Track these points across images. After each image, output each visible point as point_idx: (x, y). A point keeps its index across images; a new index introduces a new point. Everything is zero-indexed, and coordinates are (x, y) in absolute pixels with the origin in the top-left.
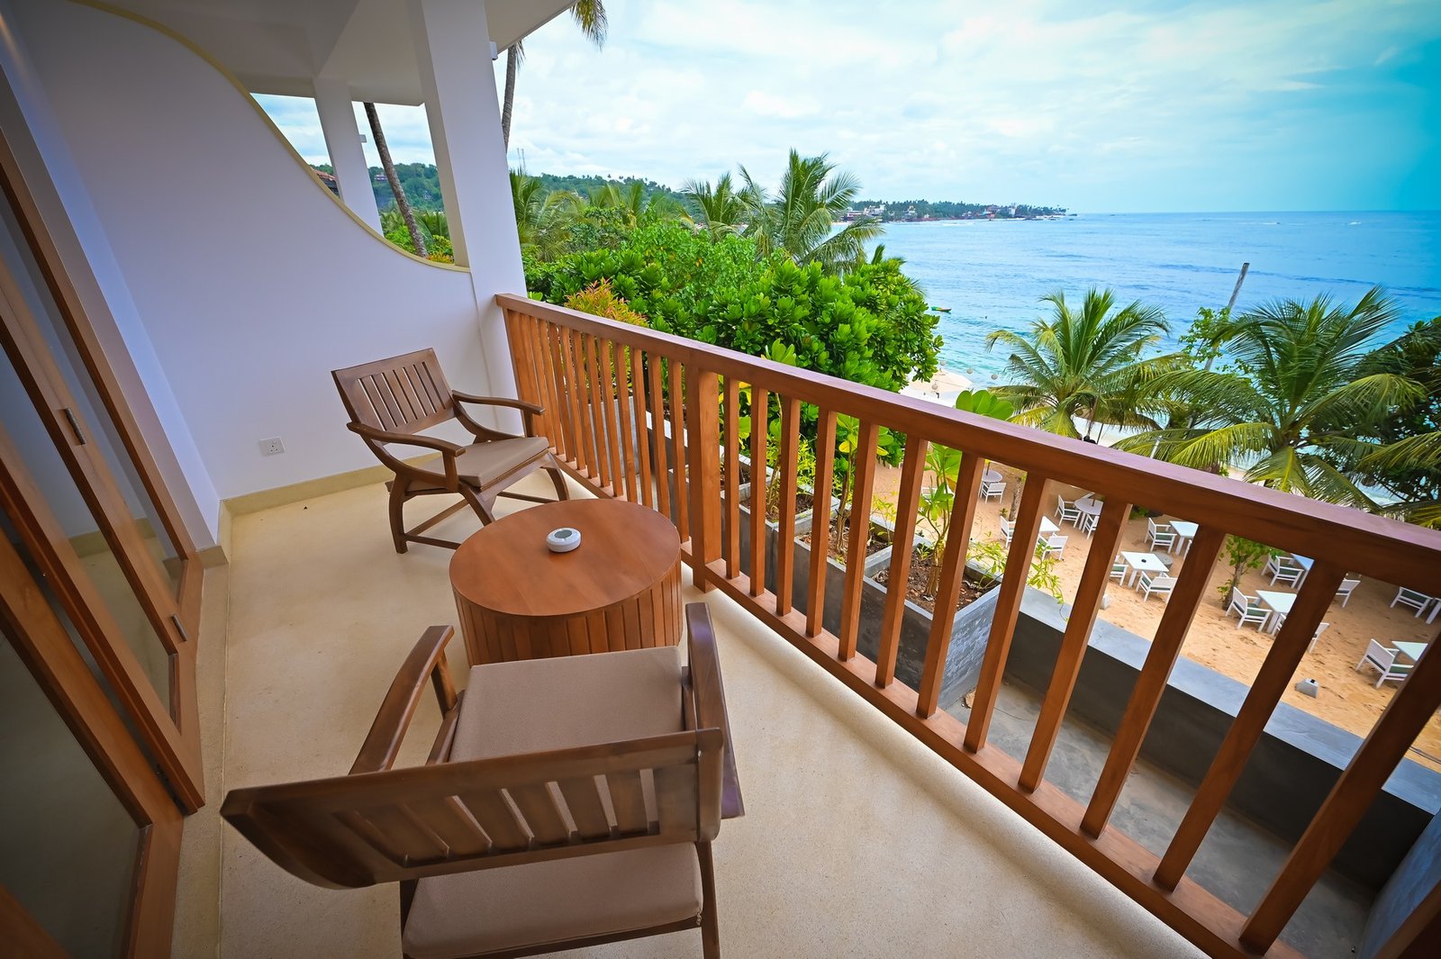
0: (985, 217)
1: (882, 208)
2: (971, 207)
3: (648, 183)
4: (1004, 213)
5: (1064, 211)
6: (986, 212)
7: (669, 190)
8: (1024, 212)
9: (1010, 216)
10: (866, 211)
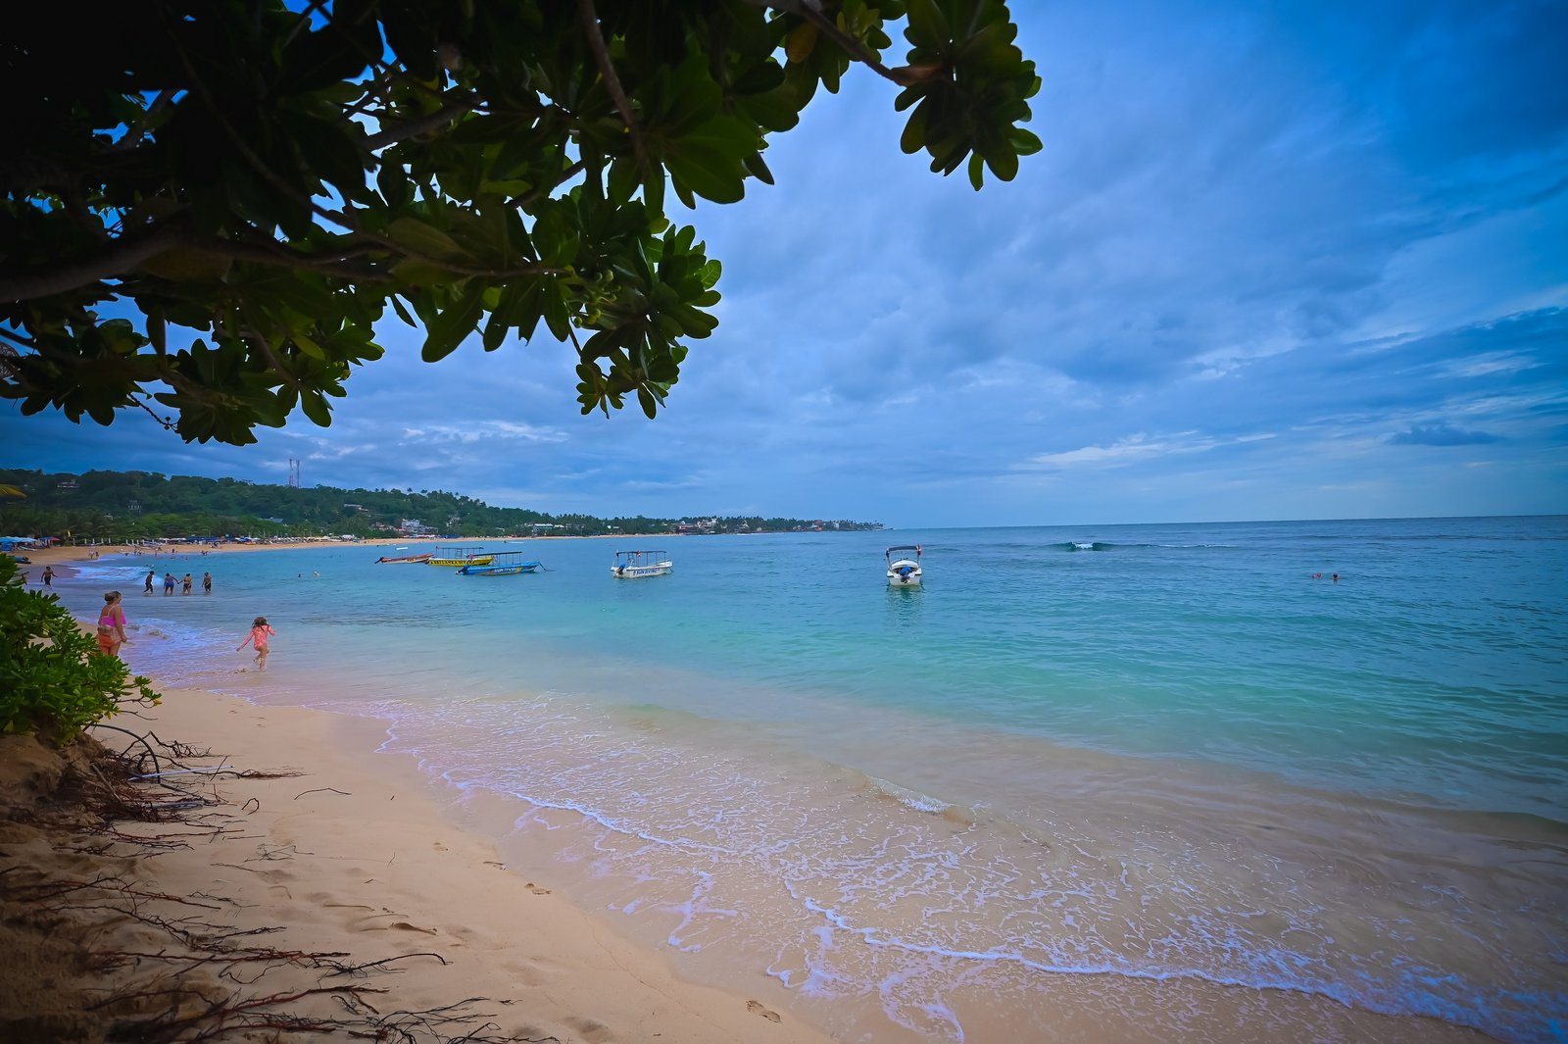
0: (814, 530)
1: (714, 521)
2: (802, 523)
3: (458, 498)
4: (829, 527)
5: (882, 525)
6: (814, 526)
7: (484, 504)
8: (845, 526)
9: (835, 529)
10: (699, 524)
